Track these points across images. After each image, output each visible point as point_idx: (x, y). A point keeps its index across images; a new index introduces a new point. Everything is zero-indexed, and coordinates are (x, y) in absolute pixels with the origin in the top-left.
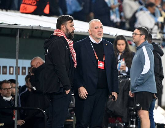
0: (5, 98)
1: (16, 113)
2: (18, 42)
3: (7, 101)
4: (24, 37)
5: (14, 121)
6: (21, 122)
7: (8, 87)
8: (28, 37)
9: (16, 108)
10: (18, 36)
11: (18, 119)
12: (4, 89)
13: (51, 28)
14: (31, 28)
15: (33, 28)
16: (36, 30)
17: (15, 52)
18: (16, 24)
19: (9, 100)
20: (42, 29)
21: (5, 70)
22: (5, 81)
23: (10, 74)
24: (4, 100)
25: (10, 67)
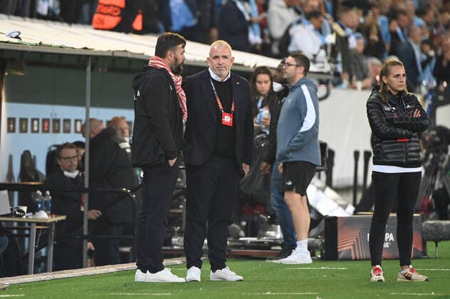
0: (66, 173)
1: (85, 198)
2: (89, 79)
3: (71, 178)
4: (100, 70)
5: (83, 212)
6: (94, 214)
7: (71, 156)
8: (106, 70)
9: (85, 191)
10: (89, 69)
11: (90, 208)
12: (65, 159)
13: (145, 54)
14: (111, 54)
15: (115, 54)
16: (120, 58)
17: (85, 95)
18: (86, 48)
19: (74, 177)
20: (130, 56)
21: (67, 125)
22: (67, 145)
23: (76, 132)
24: (65, 177)
25: (76, 121)
